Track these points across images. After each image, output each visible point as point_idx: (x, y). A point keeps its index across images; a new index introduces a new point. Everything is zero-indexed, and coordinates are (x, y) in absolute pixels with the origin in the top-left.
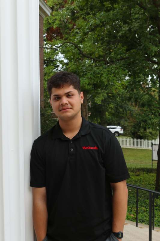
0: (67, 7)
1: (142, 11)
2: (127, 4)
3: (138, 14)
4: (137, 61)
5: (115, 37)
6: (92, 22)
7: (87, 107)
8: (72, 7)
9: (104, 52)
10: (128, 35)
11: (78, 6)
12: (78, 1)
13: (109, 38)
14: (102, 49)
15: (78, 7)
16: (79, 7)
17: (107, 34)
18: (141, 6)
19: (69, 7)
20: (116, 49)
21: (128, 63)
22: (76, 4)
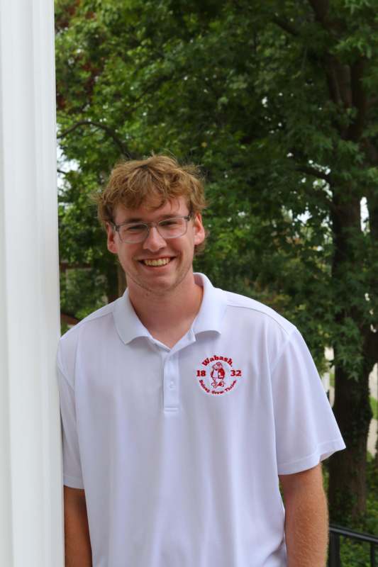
0: (77, 26)
1: (283, 37)
2: (248, 21)
3: (272, 45)
6: (151, 70)
8: (91, 25)
9: (185, 150)
10: (245, 103)
11: (108, 22)
12: (106, 11)
13: (191, 108)
15: (107, 26)
16: (110, 25)
17: (185, 97)
18: (283, 24)
19: (83, 25)
20: (217, 141)
21: (250, 179)
22: (101, 18)
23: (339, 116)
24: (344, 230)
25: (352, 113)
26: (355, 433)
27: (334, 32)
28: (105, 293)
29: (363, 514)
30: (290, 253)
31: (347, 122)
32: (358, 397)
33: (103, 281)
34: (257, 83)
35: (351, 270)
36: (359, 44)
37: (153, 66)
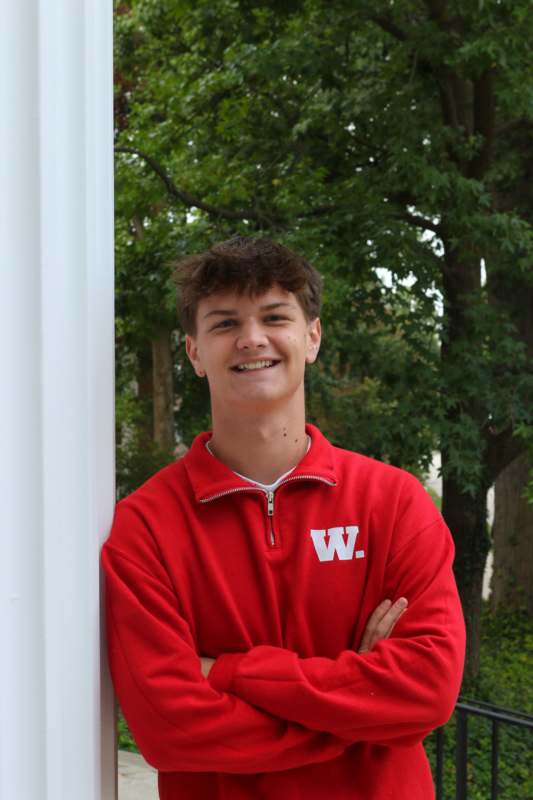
2: (340, 18)
3: (365, 55)
4: (371, 222)
6: (207, 81)
7: (169, 379)
8: (124, 23)
9: (252, 188)
10: (328, 131)
11: (146, 19)
12: (145, 4)
13: (254, 135)
14: (245, 176)
15: (145, 24)
16: (148, 23)
18: (386, 22)
20: (293, 177)
21: (335, 228)
22: (138, 13)
23: (460, 147)
24: (460, 297)
25: (476, 141)
26: (468, 568)
27: (455, 35)
28: (135, 378)
29: (475, 675)
30: (389, 327)
31: (470, 155)
32: (473, 520)
33: (132, 361)
34: (344, 104)
35: (468, 350)
36: (490, 49)
37: (210, 76)
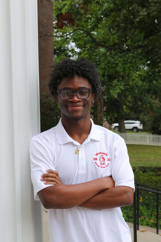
4: (157, 49)
5: (132, 23)
7: (102, 100)
10: (146, 21)
13: (125, 24)
14: (117, 36)
17: (123, 19)
20: (133, 36)
21: (146, 51)
34: (150, 12)
